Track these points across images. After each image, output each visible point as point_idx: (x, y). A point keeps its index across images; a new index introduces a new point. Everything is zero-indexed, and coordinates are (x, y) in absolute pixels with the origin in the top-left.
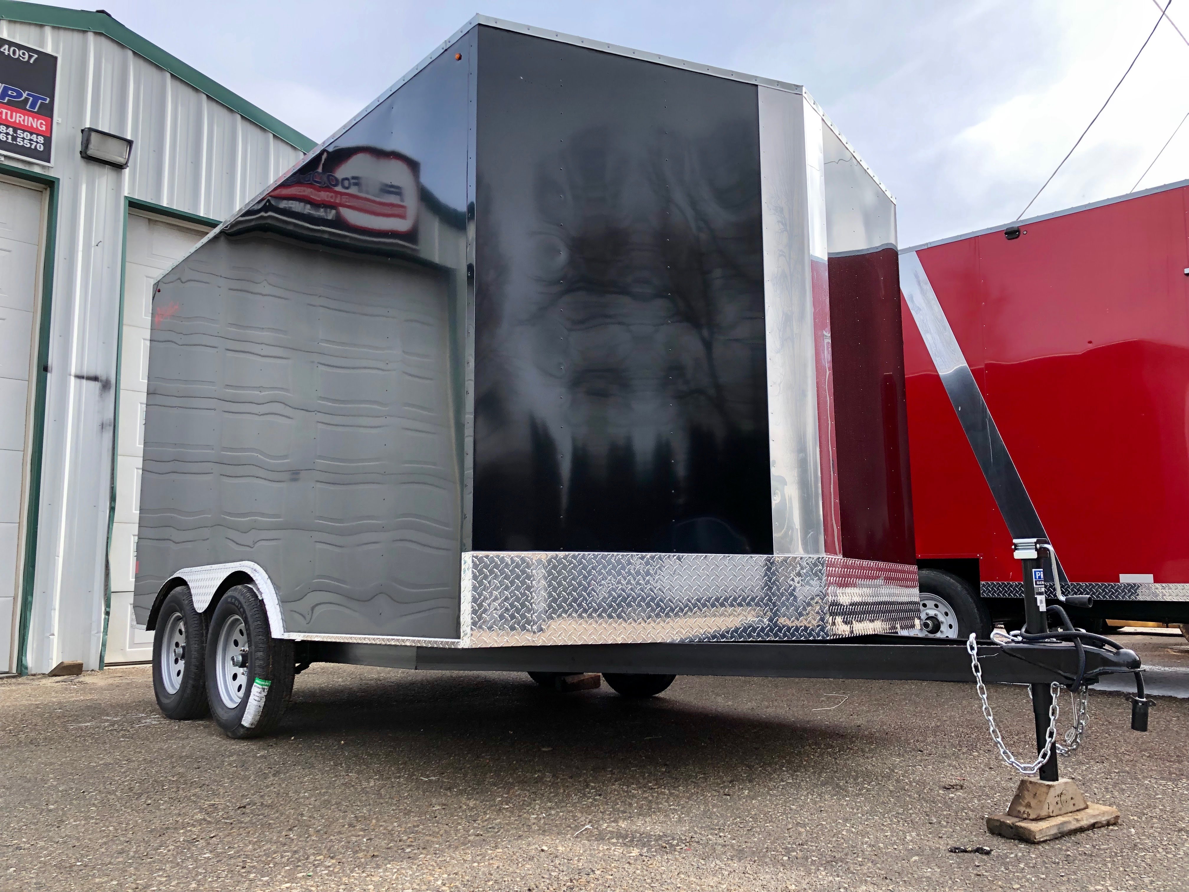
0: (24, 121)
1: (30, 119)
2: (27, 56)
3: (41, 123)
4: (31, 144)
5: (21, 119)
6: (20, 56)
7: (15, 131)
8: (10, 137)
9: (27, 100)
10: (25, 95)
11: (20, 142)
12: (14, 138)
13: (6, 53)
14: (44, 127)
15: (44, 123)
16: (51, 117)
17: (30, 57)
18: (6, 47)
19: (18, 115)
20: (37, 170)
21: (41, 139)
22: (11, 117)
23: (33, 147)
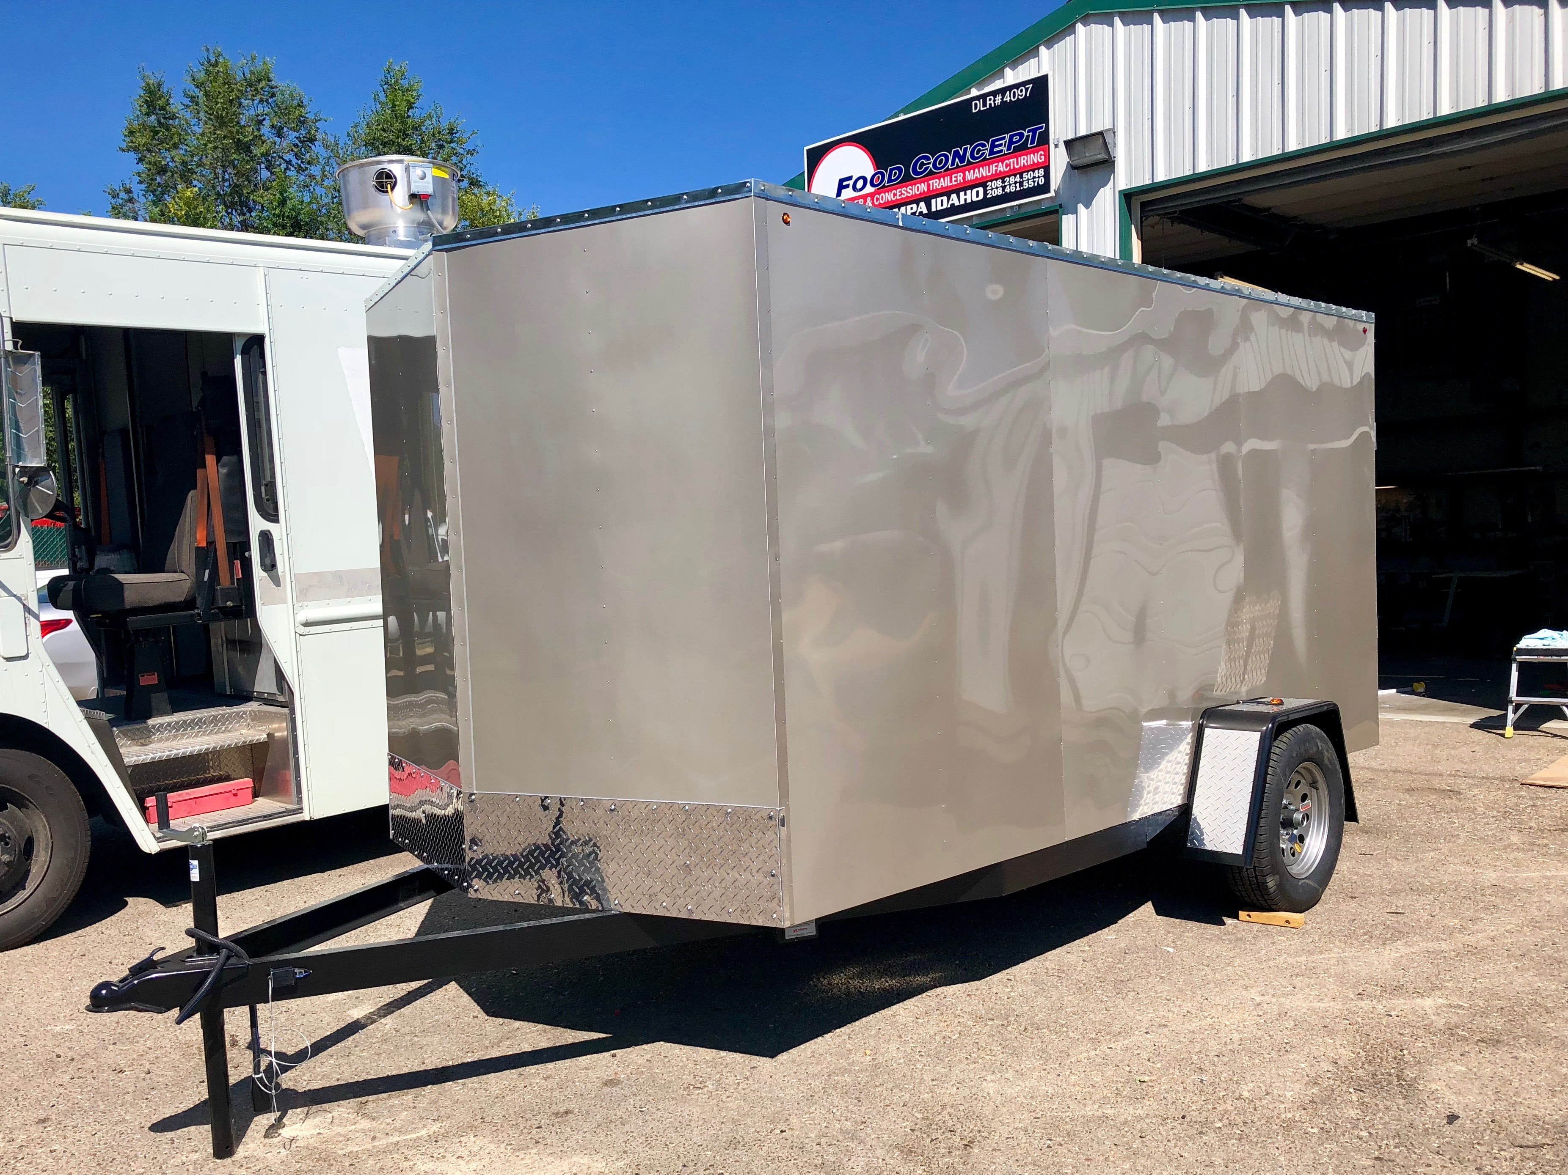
0: (1027, 161)
1: (1032, 155)
2: (1024, 92)
3: (1041, 155)
4: (1034, 182)
5: (1025, 161)
6: (1019, 95)
7: (1021, 177)
8: (1018, 185)
9: (1028, 136)
10: (1026, 134)
11: (1026, 185)
12: (1021, 184)
13: (1008, 99)
14: (1043, 157)
15: (1043, 153)
16: (1048, 142)
17: (1027, 89)
18: (1008, 93)
19: (1022, 157)
20: (1040, 206)
21: (1042, 172)
22: (1017, 164)
23: (1036, 184)
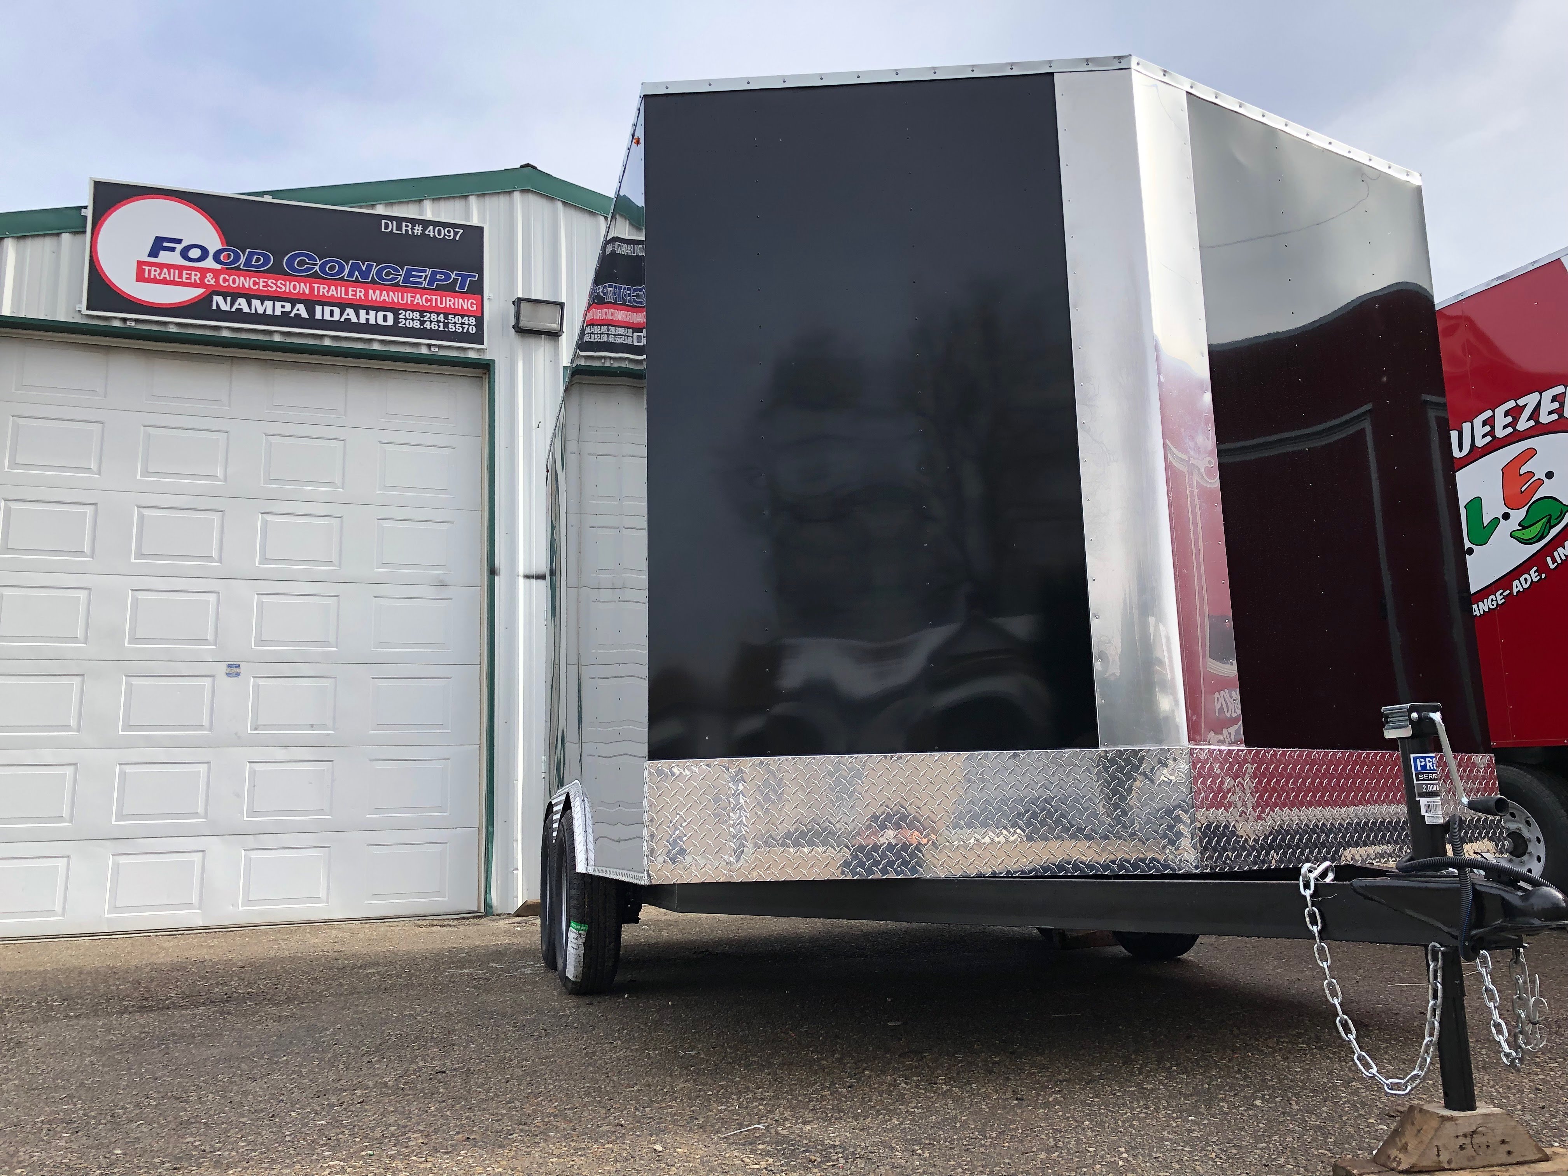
0: (454, 304)
1: (461, 300)
2: (452, 234)
3: (472, 303)
4: (463, 328)
5: (451, 303)
6: (445, 234)
7: (446, 318)
8: (441, 324)
9: (455, 280)
10: (453, 276)
11: (452, 328)
12: (446, 325)
13: (432, 234)
14: (475, 306)
15: (475, 302)
16: (481, 293)
17: (456, 233)
18: (431, 228)
19: (448, 299)
20: (472, 355)
21: (473, 321)
22: (441, 304)
23: (465, 331)
